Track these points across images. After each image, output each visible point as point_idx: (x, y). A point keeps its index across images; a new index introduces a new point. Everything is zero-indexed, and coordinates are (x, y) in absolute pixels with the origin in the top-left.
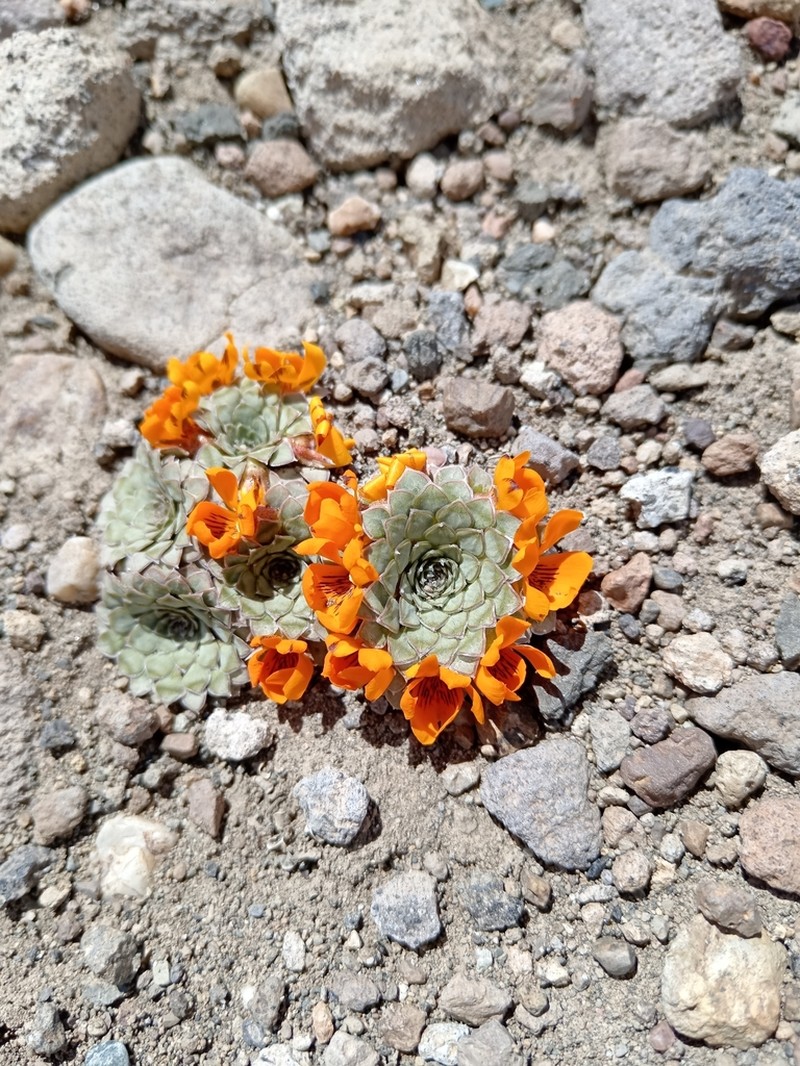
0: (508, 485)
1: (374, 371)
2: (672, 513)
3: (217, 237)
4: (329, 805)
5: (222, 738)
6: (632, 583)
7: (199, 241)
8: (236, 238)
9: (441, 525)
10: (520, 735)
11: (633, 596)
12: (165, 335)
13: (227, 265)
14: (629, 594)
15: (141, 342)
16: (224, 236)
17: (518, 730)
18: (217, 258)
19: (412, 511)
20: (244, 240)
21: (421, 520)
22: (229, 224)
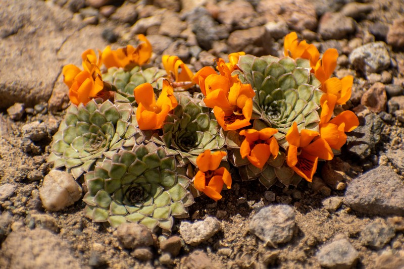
0: (296, 42)
1: (182, 47)
2: (382, 60)
3: (29, 20)
4: (274, 219)
5: (193, 231)
6: (377, 92)
7: (19, 25)
8: (41, 18)
9: (269, 77)
10: (354, 172)
11: (380, 100)
12: (29, 77)
13: (42, 36)
14: (378, 99)
15: (16, 84)
16: (33, 19)
17: (351, 170)
18: (34, 33)
19: (253, 72)
20: (46, 19)
21: (259, 77)
22: (33, 11)
